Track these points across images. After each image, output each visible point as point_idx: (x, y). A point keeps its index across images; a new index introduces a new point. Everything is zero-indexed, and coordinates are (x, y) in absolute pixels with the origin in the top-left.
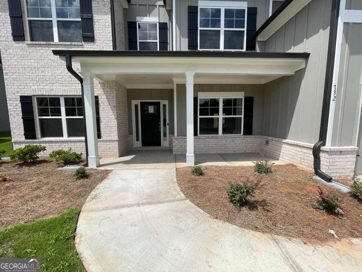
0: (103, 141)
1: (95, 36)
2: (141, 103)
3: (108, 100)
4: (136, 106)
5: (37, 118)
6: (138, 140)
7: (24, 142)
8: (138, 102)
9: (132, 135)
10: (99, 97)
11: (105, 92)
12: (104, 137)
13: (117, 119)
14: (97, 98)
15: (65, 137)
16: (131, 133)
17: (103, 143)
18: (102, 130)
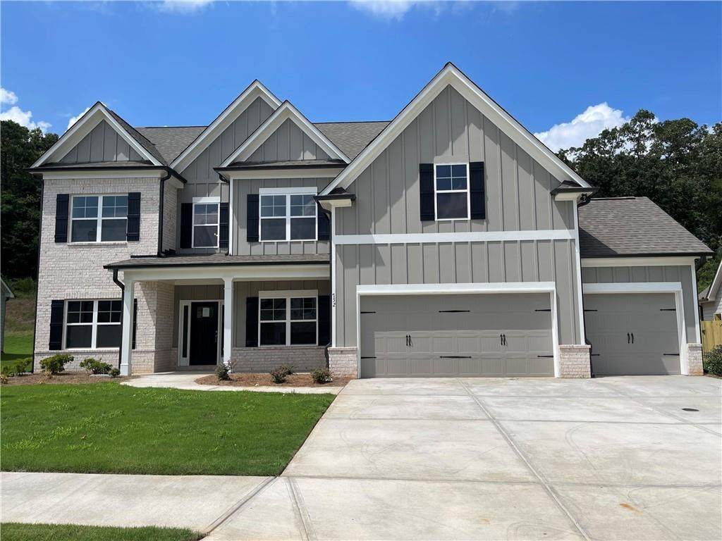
0: (137, 352)
1: (141, 235)
2: (193, 303)
3: (148, 304)
4: (186, 308)
5: (66, 324)
6: (185, 355)
7: (47, 353)
8: (189, 303)
9: (176, 349)
10: (138, 300)
11: (146, 295)
12: (139, 348)
13: (157, 325)
14: (136, 300)
15: (94, 348)
16: (175, 345)
17: (137, 355)
18: (137, 339)
